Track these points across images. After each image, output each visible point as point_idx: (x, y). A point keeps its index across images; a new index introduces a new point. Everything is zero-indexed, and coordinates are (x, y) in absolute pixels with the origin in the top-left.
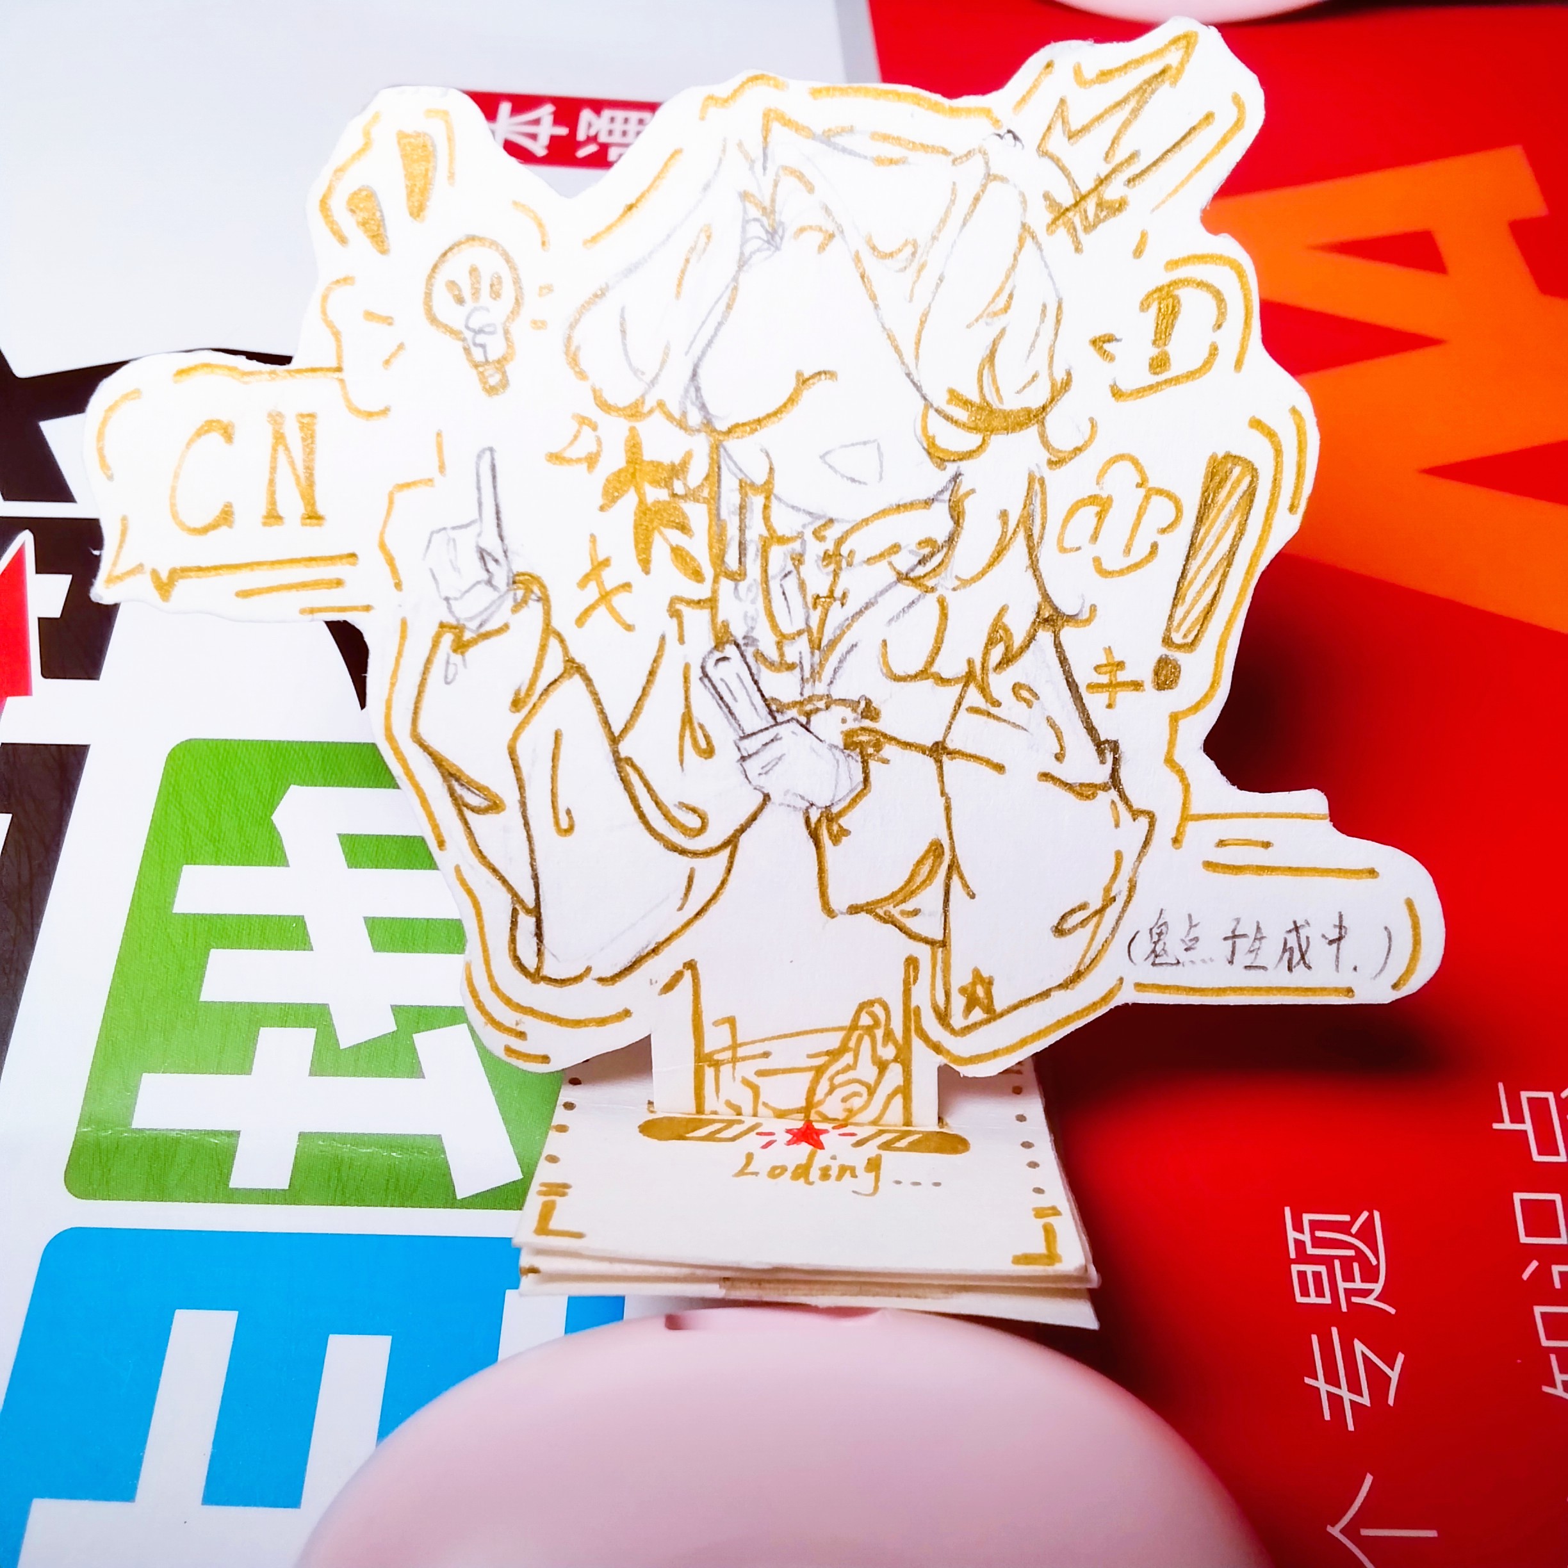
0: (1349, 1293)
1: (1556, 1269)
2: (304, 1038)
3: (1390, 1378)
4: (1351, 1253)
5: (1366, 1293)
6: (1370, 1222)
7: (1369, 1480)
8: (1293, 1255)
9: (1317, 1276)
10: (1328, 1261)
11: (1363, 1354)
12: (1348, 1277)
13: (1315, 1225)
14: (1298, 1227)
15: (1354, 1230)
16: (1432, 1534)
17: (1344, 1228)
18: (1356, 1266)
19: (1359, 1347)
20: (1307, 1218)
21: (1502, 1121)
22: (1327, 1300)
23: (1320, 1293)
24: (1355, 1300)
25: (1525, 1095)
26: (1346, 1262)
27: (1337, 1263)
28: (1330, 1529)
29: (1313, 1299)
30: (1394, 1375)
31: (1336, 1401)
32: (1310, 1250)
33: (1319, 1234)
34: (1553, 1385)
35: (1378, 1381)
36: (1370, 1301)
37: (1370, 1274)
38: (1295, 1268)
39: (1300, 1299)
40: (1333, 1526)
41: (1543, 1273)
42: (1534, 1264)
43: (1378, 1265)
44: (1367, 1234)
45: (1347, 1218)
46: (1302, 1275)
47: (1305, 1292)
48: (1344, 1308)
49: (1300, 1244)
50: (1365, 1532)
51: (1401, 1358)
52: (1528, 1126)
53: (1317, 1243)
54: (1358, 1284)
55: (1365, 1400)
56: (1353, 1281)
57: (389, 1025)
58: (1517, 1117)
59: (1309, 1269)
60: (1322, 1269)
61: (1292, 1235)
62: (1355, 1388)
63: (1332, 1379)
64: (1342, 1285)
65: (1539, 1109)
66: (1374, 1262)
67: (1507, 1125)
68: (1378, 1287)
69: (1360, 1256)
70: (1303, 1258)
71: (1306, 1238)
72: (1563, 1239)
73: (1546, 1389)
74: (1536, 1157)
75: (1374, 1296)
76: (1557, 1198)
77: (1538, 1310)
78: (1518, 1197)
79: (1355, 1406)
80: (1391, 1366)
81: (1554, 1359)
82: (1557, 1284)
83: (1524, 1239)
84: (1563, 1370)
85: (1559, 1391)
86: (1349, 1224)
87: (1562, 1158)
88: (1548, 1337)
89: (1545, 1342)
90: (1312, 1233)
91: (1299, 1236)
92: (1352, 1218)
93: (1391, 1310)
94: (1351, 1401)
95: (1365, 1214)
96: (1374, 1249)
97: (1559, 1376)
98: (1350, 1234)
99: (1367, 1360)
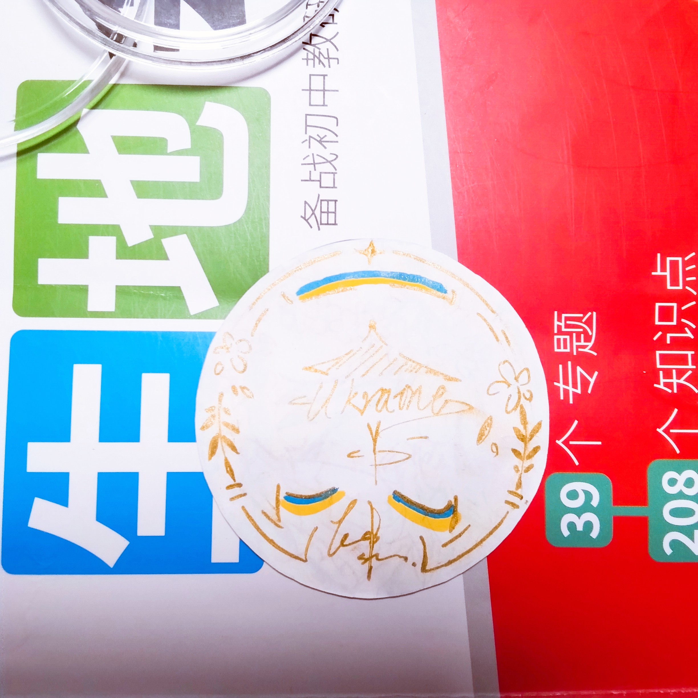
0: (578, 347)
1: (669, 335)
2: (111, 241)
3: (590, 382)
4: (581, 330)
5: (584, 347)
6: (591, 317)
7: (576, 422)
8: (556, 331)
9: (565, 340)
10: (570, 334)
11: (580, 372)
12: (578, 340)
13: (567, 319)
14: (559, 320)
15: (584, 320)
16: (599, 443)
17: (579, 320)
18: (582, 336)
19: (579, 369)
20: (564, 316)
21: (656, 271)
22: (568, 350)
23: (565, 347)
24: (580, 350)
25: (669, 259)
26: (578, 334)
27: (574, 335)
28: (557, 442)
29: (562, 350)
30: (592, 381)
31: (566, 392)
32: (564, 329)
33: (568, 322)
34: (659, 384)
35: (585, 383)
36: (587, 350)
37: (588, 338)
38: (556, 337)
39: (556, 350)
40: (559, 440)
41: (663, 338)
42: (660, 333)
43: (592, 335)
44: (589, 322)
45: (581, 315)
46: (559, 340)
47: (559, 347)
48: (575, 353)
49: (559, 327)
50: (571, 443)
51: (596, 374)
52: (668, 273)
53: (567, 326)
54: (582, 343)
55: (579, 391)
56: (580, 342)
57: (149, 235)
58: (663, 269)
59: (562, 337)
60: (568, 337)
61: (556, 323)
62: (575, 386)
63: (566, 383)
64: (575, 344)
65: (674, 265)
66: (590, 333)
67: (659, 273)
68: (590, 344)
69: (585, 332)
70: (560, 332)
71: (562, 324)
72: (674, 323)
73: (656, 385)
74: (669, 287)
75: (588, 348)
76: (675, 305)
77: (658, 353)
78: (658, 305)
79: (574, 394)
80: (591, 377)
81: (661, 373)
82: (668, 342)
83: (657, 323)
84: (664, 378)
85: (661, 386)
86: (583, 318)
87: (680, 287)
88: (661, 364)
89: (659, 366)
90: (565, 322)
91: (559, 323)
92: (583, 315)
93: (595, 354)
94: (573, 391)
95: (590, 314)
96: (591, 328)
97: (662, 380)
98: (582, 322)
99: (581, 375)
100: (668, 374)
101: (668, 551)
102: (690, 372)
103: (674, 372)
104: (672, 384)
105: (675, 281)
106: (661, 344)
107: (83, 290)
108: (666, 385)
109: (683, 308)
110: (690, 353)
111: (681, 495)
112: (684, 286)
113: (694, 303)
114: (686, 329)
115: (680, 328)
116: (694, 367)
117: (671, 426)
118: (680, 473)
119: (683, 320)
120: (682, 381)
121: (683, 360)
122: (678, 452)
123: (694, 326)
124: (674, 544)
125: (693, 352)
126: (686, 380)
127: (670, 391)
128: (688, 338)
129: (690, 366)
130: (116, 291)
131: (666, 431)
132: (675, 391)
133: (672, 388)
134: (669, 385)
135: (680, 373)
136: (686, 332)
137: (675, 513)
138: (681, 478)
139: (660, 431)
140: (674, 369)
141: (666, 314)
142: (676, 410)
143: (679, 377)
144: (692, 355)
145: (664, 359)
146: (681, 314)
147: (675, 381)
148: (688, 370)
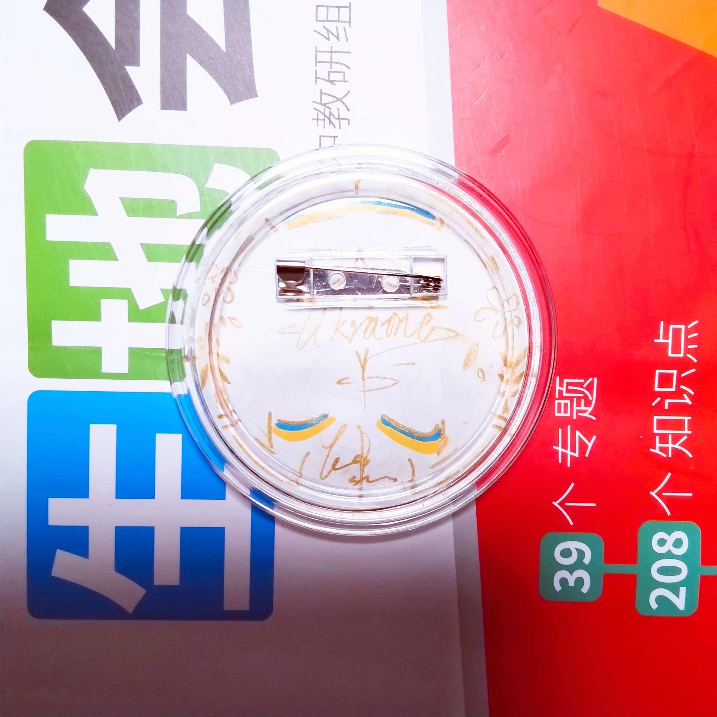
0: (578, 411)
1: (667, 401)
2: (124, 304)
3: (588, 446)
4: (582, 395)
5: (584, 411)
6: (592, 383)
7: (572, 485)
8: (557, 396)
9: (566, 405)
10: (571, 399)
11: (579, 436)
12: (579, 405)
13: (568, 384)
14: (561, 385)
15: (585, 386)
16: (594, 505)
17: (581, 385)
18: (583, 400)
19: (578, 433)
20: (565, 381)
21: (659, 339)
22: (568, 415)
23: (566, 412)
24: (580, 414)
25: (671, 327)
26: (579, 399)
27: (575, 399)
28: (554, 503)
29: (562, 414)
30: (590, 445)
31: (564, 455)
32: (565, 394)
33: (569, 387)
34: (655, 448)
35: (583, 446)
36: (586, 415)
37: (588, 403)
38: (557, 402)
39: (557, 414)
40: (555, 501)
41: (661, 404)
42: (659, 399)
43: (592, 401)
44: (590, 388)
45: (583, 381)
46: (559, 405)
47: (559, 412)
48: (575, 418)
49: (561, 392)
50: (567, 504)
51: (594, 438)
52: (670, 341)
53: (568, 391)
54: (582, 408)
55: (577, 455)
58: (666, 337)
59: (563, 402)
60: (568, 402)
61: (558, 388)
62: (573, 449)
63: (564, 446)
64: (575, 408)
65: (677, 332)
66: (591, 399)
67: (661, 340)
68: (590, 409)
69: (586, 397)
70: (561, 397)
71: (564, 389)
72: (673, 389)
73: (651, 450)
74: (670, 355)
75: (588, 412)
76: (675, 372)
77: (656, 418)
78: (658, 372)
79: (572, 457)
80: (590, 441)
81: (657, 437)
82: (666, 407)
83: (656, 389)
84: (660, 442)
85: (657, 451)
86: (583, 383)
87: (681, 355)
88: (658, 429)
89: (655, 431)
90: (567, 387)
91: (561, 388)
92: (585, 381)
93: (594, 418)
94: (571, 455)
95: (591, 379)
96: (592, 394)
97: (658, 445)
98: (583, 388)
99: (580, 439)
100: (664, 439)
101: (654, 605)
102: (686, 437)
103: (670, 436)
104: (667, 448)
105: (676, 349)
106: (660, 409)
107: (97, 352)
108: (661, 449)
109: (683, 375)
110: (687, 419)
111: (669, 555)
112: (685, 354)
113: (694, 370)
114: (685, 395)
115: (679, 394)
116: (690, 432)
117: (664, 490)
118: (669, 535)
119: (682, 387)
120: (677, 446)
121: (679, 425)
122: (669, 513)
123: (692, 393)
124: (660, 599)
125: (690, 418)
126: (680, 445)
127: (665, 455)
128: (686, 404)
129: (686, 431)
130: (129, 353)
131: (659, 494)
132: (670, 456)
133: (667, 453)
134: (664, 450)
135: (676, 438)
136: (684, 399)
137: (663, 571)
138: (671, 539)
139: (653, 494)
140: (670, 434)
141: (665, 380)
142: (669, 474)
143: (674, 442)
144: (689, 420)
145: (662, 424)
146: (681, 381)
147: (670, 446)
148: (683, 435)
